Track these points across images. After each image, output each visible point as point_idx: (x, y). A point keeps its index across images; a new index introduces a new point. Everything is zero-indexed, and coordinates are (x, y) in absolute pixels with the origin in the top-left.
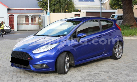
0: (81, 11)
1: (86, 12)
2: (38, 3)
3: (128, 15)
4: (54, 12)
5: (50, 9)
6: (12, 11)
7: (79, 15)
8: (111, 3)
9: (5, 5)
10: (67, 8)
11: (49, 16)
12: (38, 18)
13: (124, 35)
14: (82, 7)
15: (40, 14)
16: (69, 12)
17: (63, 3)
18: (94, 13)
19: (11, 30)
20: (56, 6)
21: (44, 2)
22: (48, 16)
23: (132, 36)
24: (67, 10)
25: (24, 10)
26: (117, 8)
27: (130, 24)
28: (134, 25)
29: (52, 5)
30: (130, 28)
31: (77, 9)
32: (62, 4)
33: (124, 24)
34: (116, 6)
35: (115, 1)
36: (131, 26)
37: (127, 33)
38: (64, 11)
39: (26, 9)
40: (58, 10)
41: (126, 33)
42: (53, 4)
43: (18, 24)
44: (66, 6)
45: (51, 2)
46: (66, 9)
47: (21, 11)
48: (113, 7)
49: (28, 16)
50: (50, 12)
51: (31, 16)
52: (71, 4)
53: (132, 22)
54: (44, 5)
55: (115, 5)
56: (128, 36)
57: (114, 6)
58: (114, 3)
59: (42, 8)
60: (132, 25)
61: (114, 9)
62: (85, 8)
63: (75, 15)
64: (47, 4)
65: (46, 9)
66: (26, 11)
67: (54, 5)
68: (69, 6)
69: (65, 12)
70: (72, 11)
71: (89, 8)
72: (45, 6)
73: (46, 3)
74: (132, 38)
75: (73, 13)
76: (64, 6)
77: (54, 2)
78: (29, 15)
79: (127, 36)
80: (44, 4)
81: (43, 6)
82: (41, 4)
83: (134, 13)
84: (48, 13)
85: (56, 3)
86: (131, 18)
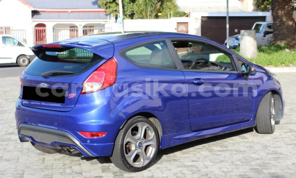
0: (192, 14)
1: (203, 18)
4: (132, 18)
5: (124, 12)
7: (187, 23)
10: (161, 9)
12: (97, 31)
13: (271, 64)
16: (165, 17)
18: (219, 20)
20: (137, 5)
24: (160, 14)
25: (67, 14)
26: (270, 8)
29: (128, 3)
31: (181, 10)
32: (151, 1)
34: (267, 4)
37: (276, 60)
38: (154, 14)
39: (72, 12)
40: (141, 14)
41: (274, 60)
46: (159, 10)
48: (262, 7)
49: (77, 27)
50: (124, 18)
51: (84, 27)
54: (110, 2)
55: (264, 1)
57: (263, 4)
59: (107, 8)
61: (263, 11)
62: (201, 9)
63: (178, 23)
65: (116, 11)
66: (71, 14)
67: (133, 1)
68: (165, 4)
69: (157, 17)
70: (170, 14)
71: (209, 8)
72: (113, 5)
75: (173, 18)
76: (154, 4)
78: (77, 24)
79: (276, 66)
81: (109, 4)
84: (120, 19)
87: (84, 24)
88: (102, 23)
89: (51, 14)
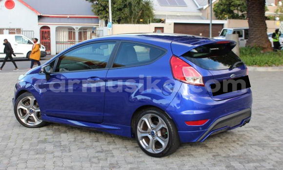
0: (167, 21)
1: (175, 24)
2: (92, 6)
3: (258, 29)
4: (119, 23)
5: (113, 18)
6: (47, 19)
7: (162, 29)
8: (216, 8)
9: (33, 9)
10: (142, 16)
11: (111, 29)
12: (90, 33)
14: (168, 15)
15: (93, 25)
16: (145, 22)
17: (136, 8)
18: (188, 26)
19: (46, 53)
20: (123, 12)
21: (103, 5)
22: (109, 28)
23: (269, 66)
24: (141, 20)
25: (66, 19)
26: (227, 17)
27: (260, 46)
28: (268, 47)
29: (116, 11)
30: (262, 52)
31: (158, 18)
32: (134, 10)
33: (250, 45)
34: (225, 14)
35: (224, 6)
36: (263, 49)
37: (260, 61)
38: (136, 20)
39: (70, 17)
40: (126, 19)
41: (258, 60)
42: (118, 9)
43: (57, 43)
44: (140, 12)
45: (115, 6)
46: (140, 17)
47: (62, 19)
48: (221, 16)
49: (74, 29)
50: (113, 23)
51: (79, 29)
52: (149, 9)
53: (264, 42)
54: (101, 10)
55: (223, 12)
56: (263, 66)
57: (221, 14)
58: (221, 9)
59: (98, 15)
60: (264, 46)
61: (221, 19)
62: (171, 17)
63: (155, 28)
64: (107, 9)
65: (106, 17)
66: (70, 19)
67: (120, 10)
68: (145, 12)
69: (139, 22)
70: (149, 21)
71: (178, 16)
72: (104, 12)
73: (105, 8)
74: (270, 69)
75: (152, 24)
76: (137, 12)
77: (120, 5)
78: (74, 27)
79: (260, 66)
80: (101, 8)
81: (100, 12)
82: (96, 8)
83: (268, 26)
84: (109, 24)
85: (123, 6)
86: (263, 34)
87: (79, 27)
88: (94, 26)
89: (54, 19)
